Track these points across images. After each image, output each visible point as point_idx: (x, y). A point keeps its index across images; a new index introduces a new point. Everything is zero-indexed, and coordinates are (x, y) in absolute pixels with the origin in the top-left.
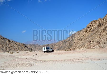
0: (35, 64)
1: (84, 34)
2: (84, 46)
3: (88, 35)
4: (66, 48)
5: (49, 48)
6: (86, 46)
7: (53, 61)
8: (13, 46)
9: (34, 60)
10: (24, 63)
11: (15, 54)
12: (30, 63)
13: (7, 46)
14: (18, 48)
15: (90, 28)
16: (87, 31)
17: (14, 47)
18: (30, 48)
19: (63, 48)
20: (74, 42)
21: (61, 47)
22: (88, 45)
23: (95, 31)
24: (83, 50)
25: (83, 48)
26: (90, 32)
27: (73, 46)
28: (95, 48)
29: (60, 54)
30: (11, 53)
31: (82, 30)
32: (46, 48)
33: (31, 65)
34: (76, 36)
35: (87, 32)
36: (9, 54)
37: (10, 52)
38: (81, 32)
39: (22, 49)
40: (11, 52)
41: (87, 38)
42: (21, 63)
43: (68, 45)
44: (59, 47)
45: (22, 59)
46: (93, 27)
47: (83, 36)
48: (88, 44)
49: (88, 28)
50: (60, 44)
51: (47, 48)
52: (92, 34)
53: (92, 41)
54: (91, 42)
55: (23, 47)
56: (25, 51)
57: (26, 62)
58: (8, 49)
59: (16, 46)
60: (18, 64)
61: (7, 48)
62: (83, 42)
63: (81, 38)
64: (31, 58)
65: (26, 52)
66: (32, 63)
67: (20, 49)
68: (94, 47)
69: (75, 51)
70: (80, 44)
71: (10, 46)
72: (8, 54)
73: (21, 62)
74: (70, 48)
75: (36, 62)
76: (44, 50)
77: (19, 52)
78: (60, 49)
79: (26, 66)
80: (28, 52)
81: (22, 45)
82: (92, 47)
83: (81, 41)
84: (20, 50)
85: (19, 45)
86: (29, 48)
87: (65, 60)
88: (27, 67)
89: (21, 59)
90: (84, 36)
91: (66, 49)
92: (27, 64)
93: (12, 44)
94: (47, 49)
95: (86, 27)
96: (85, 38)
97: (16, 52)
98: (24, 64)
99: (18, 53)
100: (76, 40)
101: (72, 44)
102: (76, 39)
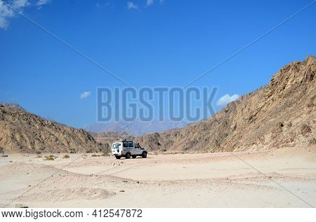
0: (117, 192)
1: (263, 104)
2: (262, 138)
3: (274, 105)
4: (209, 145)
5: (131, 145)
6: (268, 137)
7: (172, 182)
8: (52, 137)
9: (113, 178)
10: (85, 189)
11: (60, 161)
12: (103, 187)
13: (36, 137)
14: (67, 145)
15: (281, 86)
16: (272, 93)
17: (57, 140)
18: (103, 143)
19: (200, 144)
20: (232, 126)
21: (195, 142)
22: (274, 135)
23: (296, 94)
24: (261, 150)
25: (261, 145)
26: (280, 97)
27: (230, 137)
28: (294, 145)
29: (190, 161)
30: (48, 159)
31: (256, 92)
32: (122, 143)
33: (106, 194)
34: (239, 110)
35: (271, 97)
36: (41, 161)
37: (43, 155)
38: (254, 98)
39: (80, 147)
40: (48, 155)
41: (272, 114)
42: (76, 187)
43: (217, 134)
44: (187, 141)
45: (80, 175)
46: (289, 83)
47: (259, 110)
48: (273, 133)
49: (274, 84)
50: (191, 133)
51: (124, 146)
52: (286, 104)
53: (286, 123)
54: (284, 128)
55: (83, 140)
56: (88, 152)
57: (90, 185)
58: (37, 147)
59: (62, 137)
60: (69, 190)
61: (37, 142)
62: (258, 127)
63: (254, 114)
64: (106, 173)
65: (90, 155)
66: (109, 187)
67: (73, 145)
68: (292, 140)
69: (234, 152)
70: (251, 131)
71: (43, 137)
72: (38, 161)
73: (75, 185)
74: (222, 145)
75: (121, 186)
76: (116, 153)
77: (71, 155)
78: (190, 146)
79: (93, 196)
80: (97, 154)
81: (80, 135)
82: (286, 143)
83: (252, 125)
84: (74, 150)
85: (72, 134)
86: (101, 144)
87: (205, 181)
88: (93, 199)
89: (76, 175)
90: (264, 108)
91: (208, 148)
92: (95, 191)
93: (50, 130)
94: (125, 148)
95: (270, 83)
96: (265, 116)
97: (62, 155)
98: (86, 191)
99: (67, 157)
100: (238, 121)
101: (226, 132)
102: (239, 119)
